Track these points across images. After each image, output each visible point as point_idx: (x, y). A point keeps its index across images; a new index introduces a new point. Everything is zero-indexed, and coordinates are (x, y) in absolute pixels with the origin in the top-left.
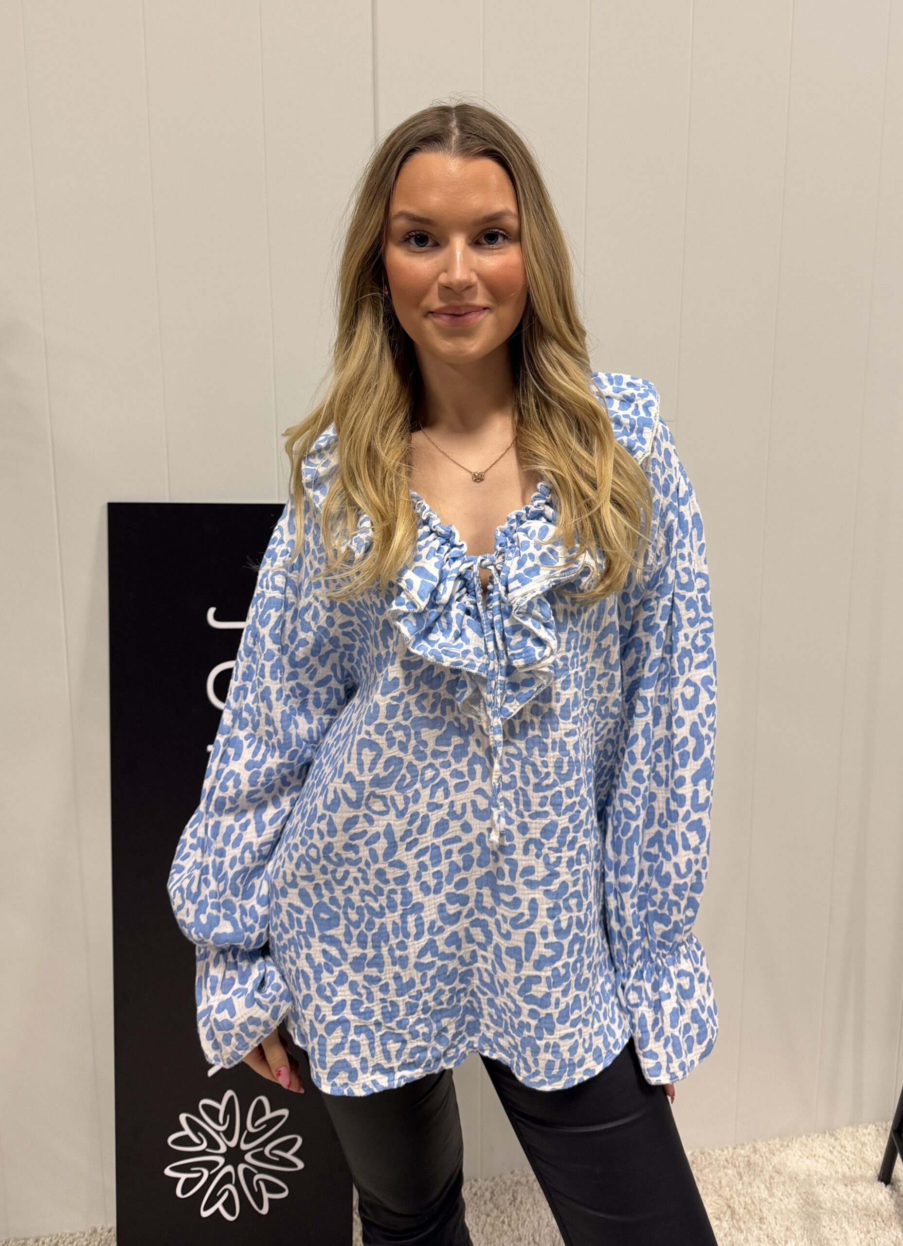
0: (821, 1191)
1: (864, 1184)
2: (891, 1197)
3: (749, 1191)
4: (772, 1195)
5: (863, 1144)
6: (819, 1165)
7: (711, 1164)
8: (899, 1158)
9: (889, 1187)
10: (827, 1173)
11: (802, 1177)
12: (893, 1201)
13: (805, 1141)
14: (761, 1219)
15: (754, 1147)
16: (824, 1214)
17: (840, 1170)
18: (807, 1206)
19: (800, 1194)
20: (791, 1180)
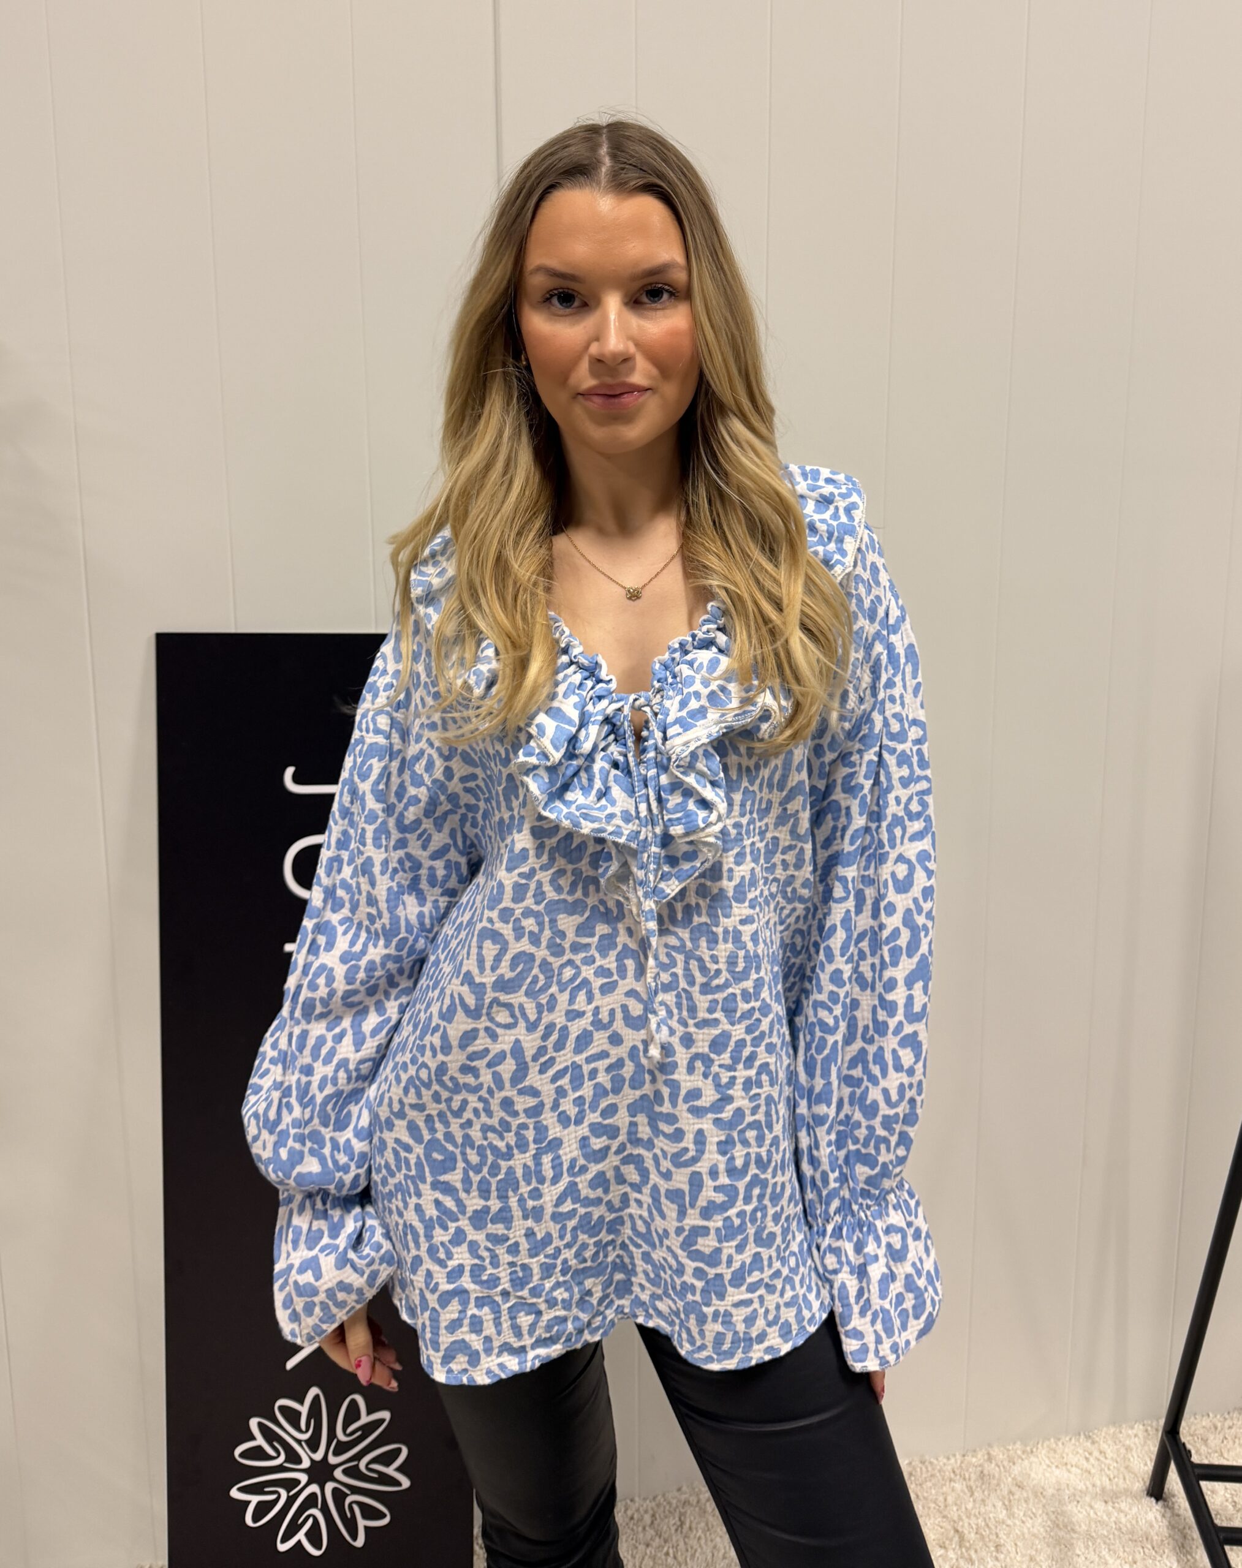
0: (1075, 1510)
1: (1129, 1500)
2: (1163, 1516)
3: (983, 1510)
4: (1011, 1515)
5: (1128, 1449)
6: (1072, 1477)
7: (932, 1476)
8: (1173, 1467)
9: (1160, 1503)
10: (1081, 1486)
11: (1050, 1491)
12: (1165, 1522)
13: (1055, 1446)
14: (998, 1547)
15: (989, 1454)
16: (1078, 1539)
17: (1098, 1483)
18: (1056, 1529)
19: (1048, 1514)
20: (1036, 1496)
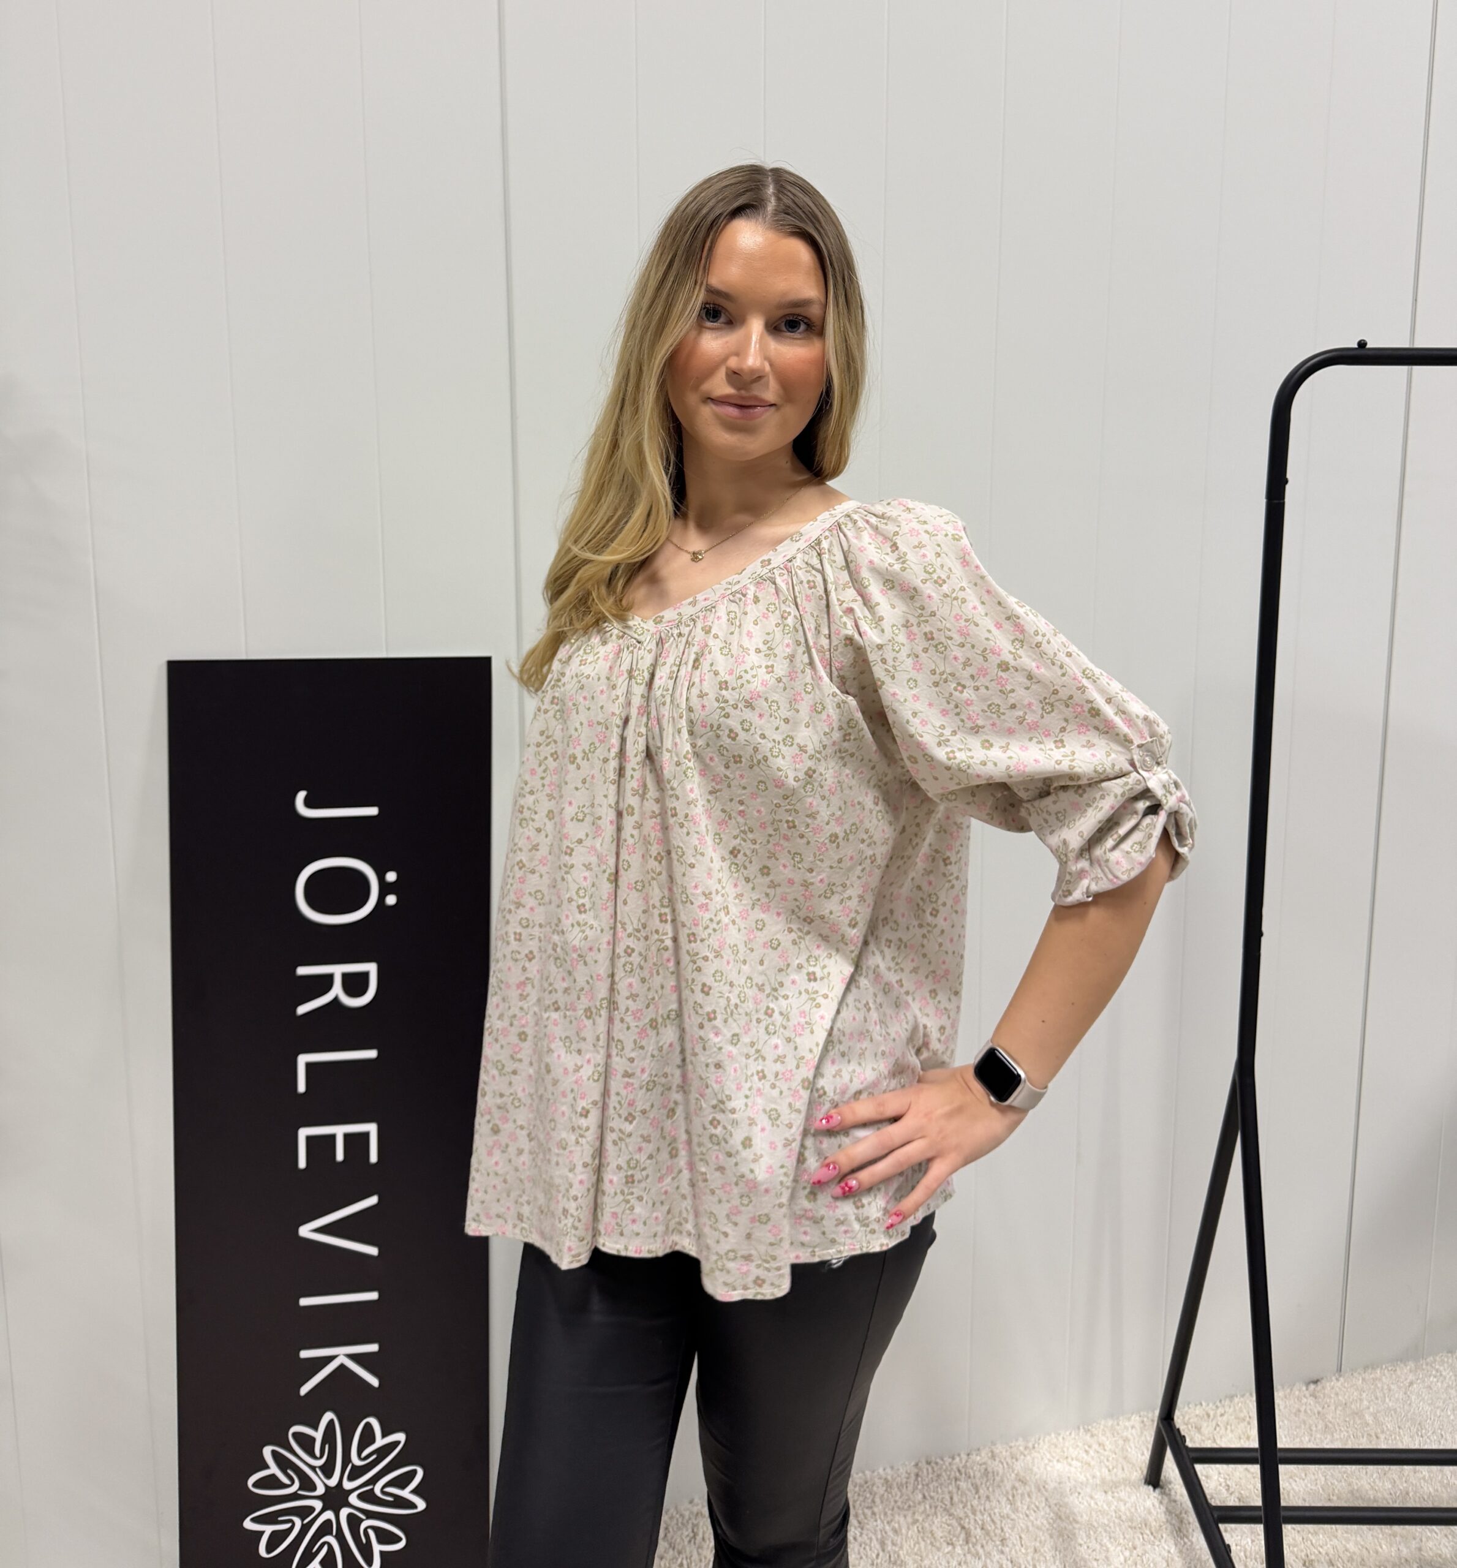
0: (1077, 1502)
1: (1128, 1489)
2: (1161, 1503)
3: (988, 1506)
5: (1126, 1440)
7: (939, 1476)
9: (1158, 1491)
10: (1082, 1478)
11: (1053, 1485)
12: (1163, 1508)
13: (1055, 1440)
15: (993, 1452)
17: (1098, 1474)
18: (1058, 1521)
19: (1050, 1507)
20: (1039, 1490)
